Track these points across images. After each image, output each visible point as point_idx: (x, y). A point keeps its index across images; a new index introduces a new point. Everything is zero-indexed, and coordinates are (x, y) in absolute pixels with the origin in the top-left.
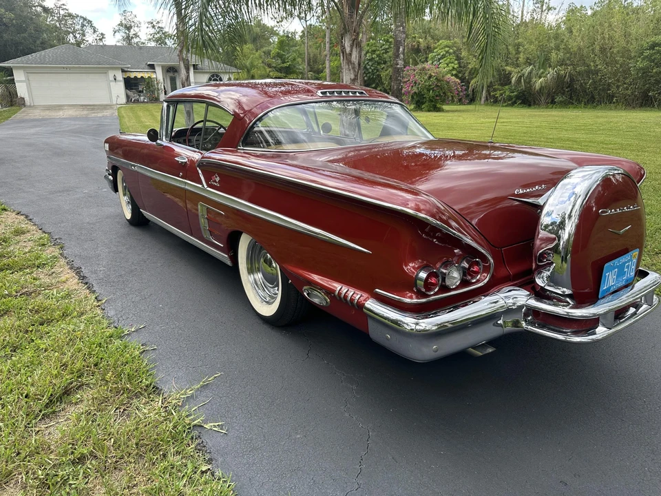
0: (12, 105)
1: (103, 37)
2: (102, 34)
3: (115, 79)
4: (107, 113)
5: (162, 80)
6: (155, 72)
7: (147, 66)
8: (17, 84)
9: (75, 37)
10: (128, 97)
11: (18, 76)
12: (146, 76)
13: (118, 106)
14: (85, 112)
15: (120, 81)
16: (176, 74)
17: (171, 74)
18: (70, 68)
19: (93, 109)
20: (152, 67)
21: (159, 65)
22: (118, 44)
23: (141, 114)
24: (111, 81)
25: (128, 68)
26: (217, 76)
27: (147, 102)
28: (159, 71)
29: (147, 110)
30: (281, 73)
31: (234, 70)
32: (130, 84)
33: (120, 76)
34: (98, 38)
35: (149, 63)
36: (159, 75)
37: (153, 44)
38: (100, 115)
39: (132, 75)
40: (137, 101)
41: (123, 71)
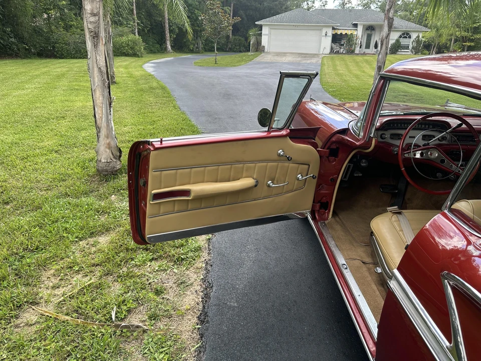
0: (257, 51)
1: (326, 4)
2: (326, 2)
3: (326, 35)
4: (314, 60)
5: (360, 37)
6: (357, 30)
7: (352, 25)
8: (263, 37)
9: (308, 4)
10: (332, 48)
11: (265, 31)
12: (349, 32)
13: (323, 56)
14: (299, 59)
15: (329, 36)
16: (373, 32)
17: (369, 32)
18: (298, 26)
19: (305, 57)
20: (356, 25)
21: (361, 24)
22: (335, 8)
23: (338, 63)
24: (323, 36)
25: (337, 26)
26: (408, 34)
27: (345, 54)
28: (360, 28)
29: (343, 60)
30: (468, 32)
31: (424, 29)
32: (336, 39)
33: (330, 32)
34: (322, 5)
35: (354, 23)
36: (359, 32)
37: (360, 8)
38: (309, 62)
39: (339, 32)
40: (338, 52)
41: (334, 29)
